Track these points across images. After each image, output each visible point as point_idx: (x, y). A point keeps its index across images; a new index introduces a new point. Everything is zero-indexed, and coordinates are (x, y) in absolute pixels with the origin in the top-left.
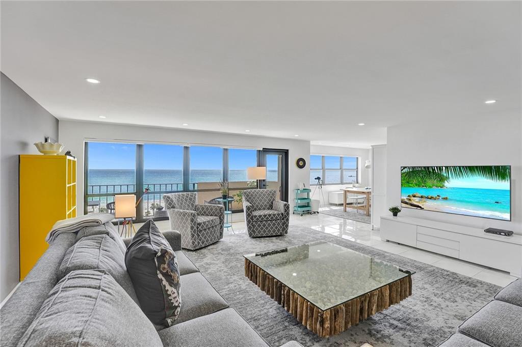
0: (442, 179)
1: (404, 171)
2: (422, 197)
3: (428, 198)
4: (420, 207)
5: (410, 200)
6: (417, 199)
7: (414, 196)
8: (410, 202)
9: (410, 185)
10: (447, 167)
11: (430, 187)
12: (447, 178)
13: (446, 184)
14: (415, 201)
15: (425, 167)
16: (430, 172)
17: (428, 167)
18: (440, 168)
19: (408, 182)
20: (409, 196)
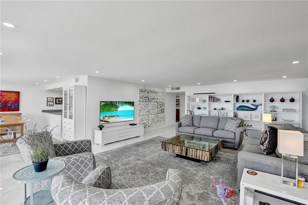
0: (117, 107)
1: (102, 104)
2: (109, 116)
3: (111, 117)
4: (108, 122)
5: (104, 119)
6: (107, 118)
7: (106, 117)
8: (104, 120)
9: (104, 111)
10: (118, 102)
11: (113, 111)
12: (119, 107)
13: (119, 109)
14: (106, 119)
15: (111, 102)
16: (113, 104)
17: (112, 102)
18: (116, 102)
19: (103, 110)
20: (104, 117)
